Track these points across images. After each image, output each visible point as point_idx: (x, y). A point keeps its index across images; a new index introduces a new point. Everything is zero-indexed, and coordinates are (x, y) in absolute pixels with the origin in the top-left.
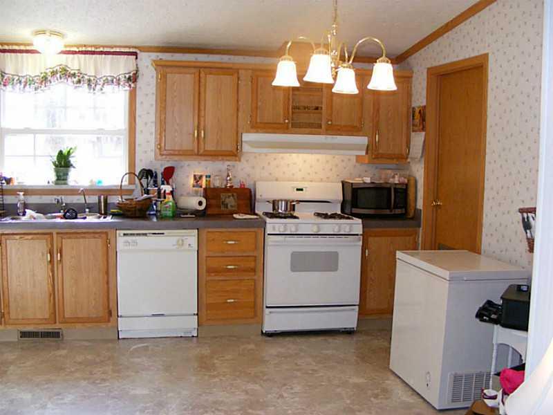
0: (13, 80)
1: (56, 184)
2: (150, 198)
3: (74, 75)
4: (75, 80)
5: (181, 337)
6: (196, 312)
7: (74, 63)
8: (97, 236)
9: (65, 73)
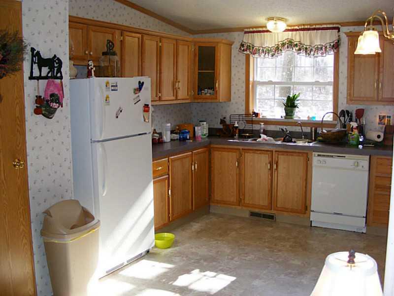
0: (259, 50)
1: (285, 118)
2: (346, 131)
3: (296, 45)
4: (297, 48)
5: (354, 232)
6: (365, 216)
7: (296, 37)
8: (301, 155)
9: (290, 44)
